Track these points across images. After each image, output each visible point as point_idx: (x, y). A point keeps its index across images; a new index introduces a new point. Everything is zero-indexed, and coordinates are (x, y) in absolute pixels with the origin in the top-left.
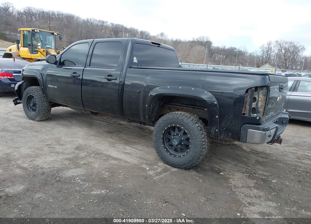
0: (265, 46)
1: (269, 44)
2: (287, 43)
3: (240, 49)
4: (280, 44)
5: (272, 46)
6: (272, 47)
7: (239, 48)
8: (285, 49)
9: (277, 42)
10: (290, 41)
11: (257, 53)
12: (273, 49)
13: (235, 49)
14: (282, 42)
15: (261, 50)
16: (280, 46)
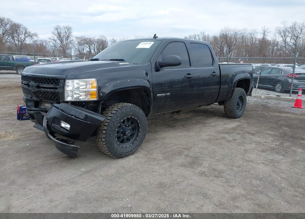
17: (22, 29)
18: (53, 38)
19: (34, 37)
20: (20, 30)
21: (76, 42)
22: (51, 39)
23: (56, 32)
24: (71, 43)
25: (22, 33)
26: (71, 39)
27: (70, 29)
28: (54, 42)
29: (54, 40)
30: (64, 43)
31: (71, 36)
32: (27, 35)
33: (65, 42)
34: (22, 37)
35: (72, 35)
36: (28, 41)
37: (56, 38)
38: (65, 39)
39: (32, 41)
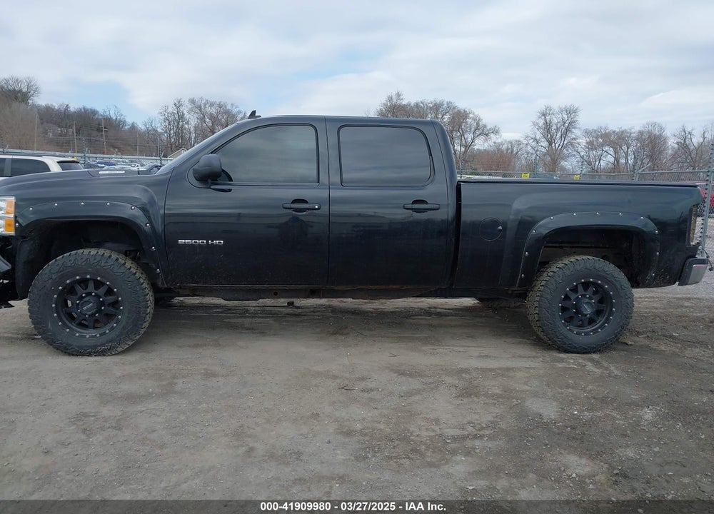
0: (170, 110)
1: (178, 105)
2: (212, 105)
3: (108, 113)
4: (200, 107)
5: (185, 110)
6: (185, 112)
7: (105, 112)
8: (211, 116)
9: (192, 101)
10: (218, 101)
11: (153, 125)
12: (187, 116)
13: (94, 112)
14: (203, 102)
15: (162, 118)
16: (200, 110)
17: (470, 120)
18: (533, 136)
19: (492, 135)
20: (466, 122)
21: (583, 141)
22: (528, 137)
23: (541, 122)
24: (572, 144)
25: (471, 129)
26: (573, 136)
27: (575, 111)
28: (534, 144)
29: (535, 140)
30: (557, 145)
31: (574, 128)
32: (478, 133)
33: (558, 143)
34: (469, 137)
35: (578, 126)
36: (480, 144)
37: (539, 136)
38: (559, 135)
39: (486, 145)
